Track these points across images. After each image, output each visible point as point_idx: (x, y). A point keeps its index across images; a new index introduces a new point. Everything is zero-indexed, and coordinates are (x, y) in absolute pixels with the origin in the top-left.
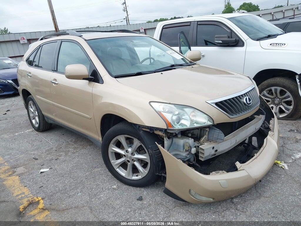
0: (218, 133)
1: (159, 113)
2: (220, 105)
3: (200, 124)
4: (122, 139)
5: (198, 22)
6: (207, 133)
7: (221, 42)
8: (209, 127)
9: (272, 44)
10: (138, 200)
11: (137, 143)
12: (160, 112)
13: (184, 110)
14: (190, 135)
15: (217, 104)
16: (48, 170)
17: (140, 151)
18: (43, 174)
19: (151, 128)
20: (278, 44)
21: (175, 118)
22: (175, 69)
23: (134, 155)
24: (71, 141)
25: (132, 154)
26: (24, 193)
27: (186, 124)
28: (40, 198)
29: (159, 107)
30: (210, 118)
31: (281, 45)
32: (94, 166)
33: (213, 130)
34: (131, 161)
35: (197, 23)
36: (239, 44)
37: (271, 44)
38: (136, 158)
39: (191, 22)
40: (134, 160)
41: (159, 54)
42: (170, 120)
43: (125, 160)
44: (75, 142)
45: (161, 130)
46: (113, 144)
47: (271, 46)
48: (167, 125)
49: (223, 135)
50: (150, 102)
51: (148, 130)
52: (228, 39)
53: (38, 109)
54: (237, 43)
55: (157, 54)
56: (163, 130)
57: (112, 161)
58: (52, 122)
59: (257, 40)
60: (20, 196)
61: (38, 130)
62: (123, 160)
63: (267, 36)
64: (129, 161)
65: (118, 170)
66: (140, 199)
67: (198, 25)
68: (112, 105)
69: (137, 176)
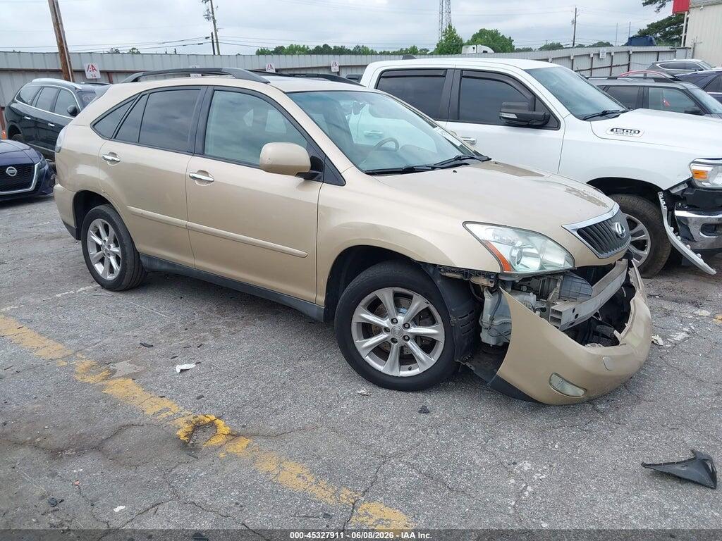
0: (579, 284)
1: (485, 244)
2: (585, 233)
3: (553, 266)
4: (386, 295)
5: (462, 70)
6: (558, 285)
7: (514, 116)
8: (564, 274)
9: (615, 130)
10: (420, 412)
11: (419, 303)
12: (488, 242)
13: (529, 240)
14: (525, 288)
15: (579, 231)
16: (192, 366)
17: (420, 319)
18: (188, 374)
19: (467, 273)
20: (625, 131)
21: (515, 253)
22: (466, 164)
23: (409, 328)
24: (211, 311)
25: (406, 326)
26: (168, 409)
27: (530, 265)
28: (213, 417)
29: (485, 233)
30: (571, 257)
31: (632, 132)
32: (295, 356)
33: (571, 279)
34: (399, 339)
35: (461, 74)
36: (550, 124)
37: (612, 130)
38: (411, 333)
39: (447, 69)
40: (407, 338)
41: (369, 132)
42: (507, 257)
43: (386, 338)
44: (221, 313)
45: (487, 275)
46: (364, 306)
47: (612, 133)
48: (501, 266)
49: (588, 286)
50: (465, 223)
51: (458, 276)
52: (531, 113)
53: (123, 238)
54: (546, 121)
55: (365, 132)
56: (490, 276)
57: (357, 342)
58: (164, 267)
59: (585, 120)
60: (164, 415)
61: (114, 287)
62: (382, 338)
63: (600, 112)
64: (394, 340)
65: (368, 359)
66: (424, 410)
67: (462, 76)
68: (374, 227)
69: (410, 369)
